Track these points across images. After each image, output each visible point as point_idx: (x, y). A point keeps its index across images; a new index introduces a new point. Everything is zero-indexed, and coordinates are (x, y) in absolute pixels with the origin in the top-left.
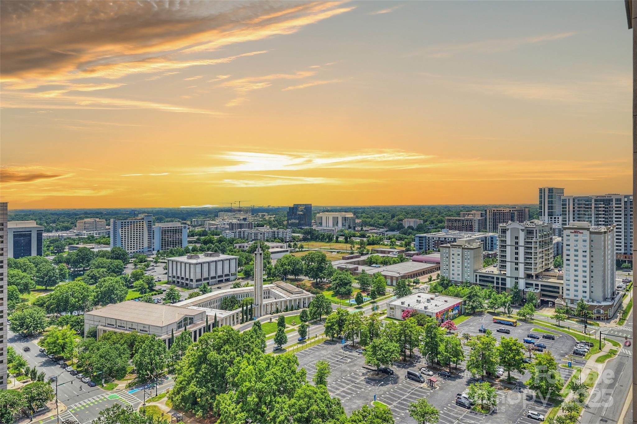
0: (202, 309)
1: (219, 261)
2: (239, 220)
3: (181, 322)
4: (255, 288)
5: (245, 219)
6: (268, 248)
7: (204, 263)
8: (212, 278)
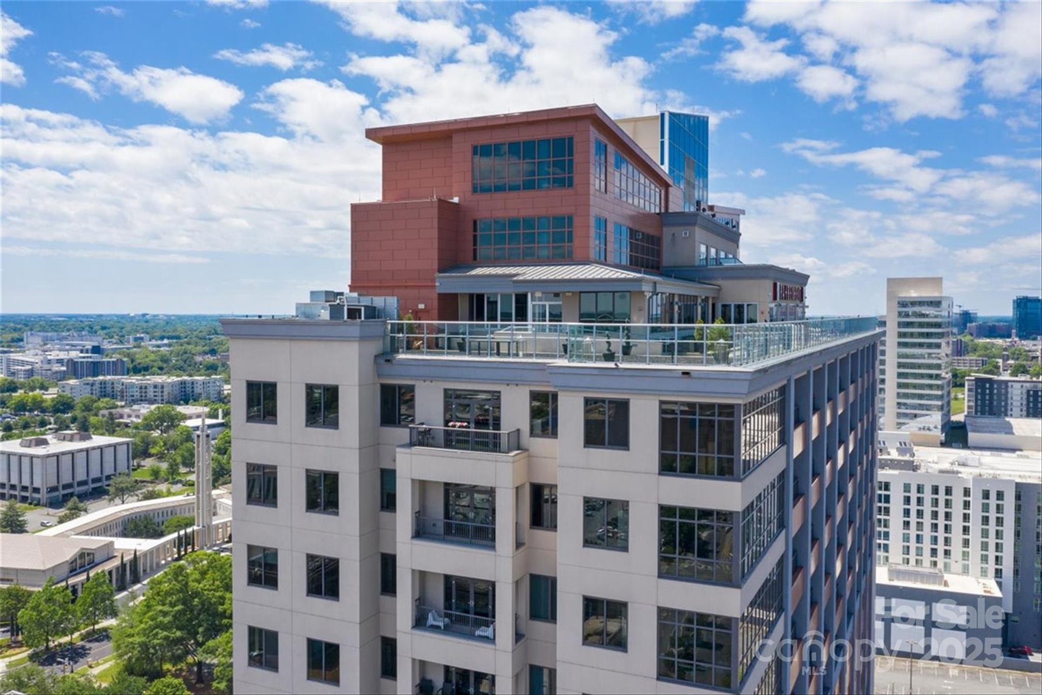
0: (105, 540)
1: (94, 448)
2: (82, 351)
3: (76, 560)
4: (198, 497)
5: (96, 350)
6: (185, 417)
7: (63, 453)
8: (81, 484)
